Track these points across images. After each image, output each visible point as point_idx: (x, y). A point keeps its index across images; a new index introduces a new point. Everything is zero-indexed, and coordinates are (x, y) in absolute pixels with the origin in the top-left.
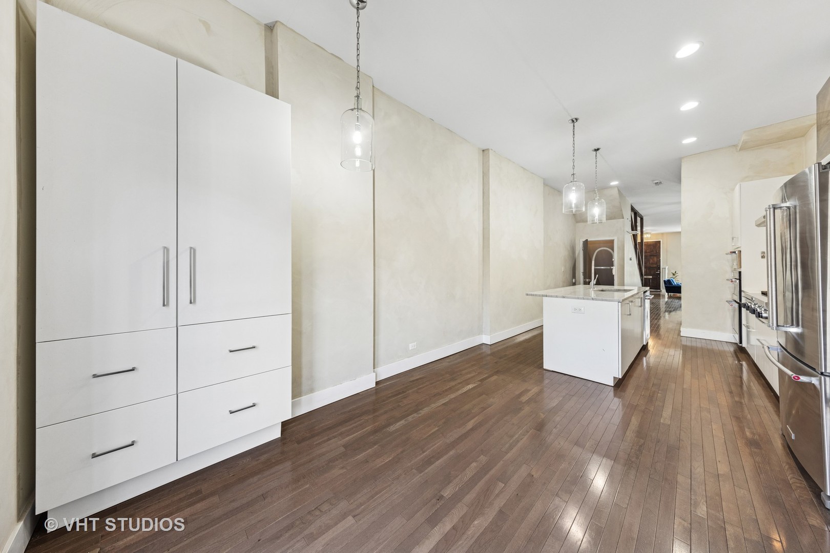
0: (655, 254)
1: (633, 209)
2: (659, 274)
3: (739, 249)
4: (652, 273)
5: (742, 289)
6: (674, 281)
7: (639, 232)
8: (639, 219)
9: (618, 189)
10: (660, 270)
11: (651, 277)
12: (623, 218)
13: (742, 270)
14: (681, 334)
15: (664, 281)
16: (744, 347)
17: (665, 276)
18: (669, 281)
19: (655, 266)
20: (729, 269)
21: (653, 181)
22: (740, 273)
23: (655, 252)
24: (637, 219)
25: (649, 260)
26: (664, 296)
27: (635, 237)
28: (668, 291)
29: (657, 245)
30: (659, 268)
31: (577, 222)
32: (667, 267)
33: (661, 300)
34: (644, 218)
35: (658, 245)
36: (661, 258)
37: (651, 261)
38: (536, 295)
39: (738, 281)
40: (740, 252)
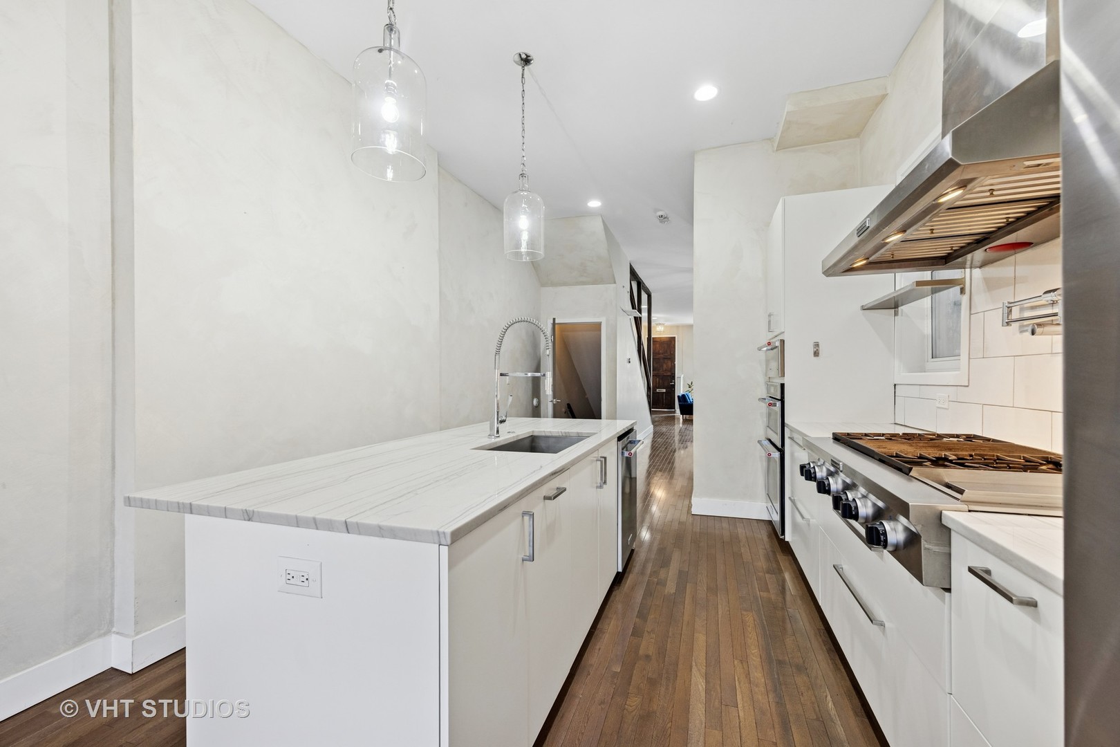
0: (669, 357)
1: (634, 275)
2: (674, 385)
3: (781, 337)
4: (666, 384)
5: (785, 422)
6: (690, 397)
7: (644, 315)
8: (644, 297)
9: (603, 221)
10: (674, 379)
11: (664, 390)
12: (615, 283)
13: (786, 381)
14: (692, 510)
15: (678, 396)
16: (788, 542)
17: (680, 390)
18: (683, 396)
19: (669, 374)
20: (761, 379)
21: (656, 210)
22: (782, 386)
23: (668, 352)
24: (639, 291)
25: (662, 366)
26: (679, 419)
27: (638, 321)
28: (682, 413)
29: (671, 342)
30: (674, 377)
31: (543, 285)
32: (682, 376)
33: (676, 426)
34: (653, 295)
35: (673, 342)
36: (676, 363)
37: (665, 366)
38: (156, 505)
39: (779, 404)
40: (783, 342)
